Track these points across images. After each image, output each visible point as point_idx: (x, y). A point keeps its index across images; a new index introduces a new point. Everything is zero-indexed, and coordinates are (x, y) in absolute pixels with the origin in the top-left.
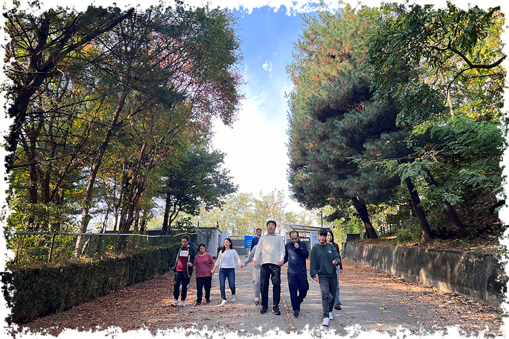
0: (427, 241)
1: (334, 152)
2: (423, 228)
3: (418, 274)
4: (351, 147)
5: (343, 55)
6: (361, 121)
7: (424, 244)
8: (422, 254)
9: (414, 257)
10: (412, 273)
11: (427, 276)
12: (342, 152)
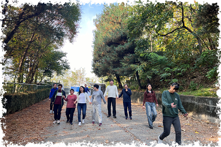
0: (140, 90)
1: (113, 58)
2: (139, 86)
3: (137, 100)
4: (119, 57)
5: (118, 22)
6: (123, 49)
7: (139, 91)
8: (138, 94)
9: (136, 95)
10: (135, 100)
11: (139, 101)
12: (116, 58)
